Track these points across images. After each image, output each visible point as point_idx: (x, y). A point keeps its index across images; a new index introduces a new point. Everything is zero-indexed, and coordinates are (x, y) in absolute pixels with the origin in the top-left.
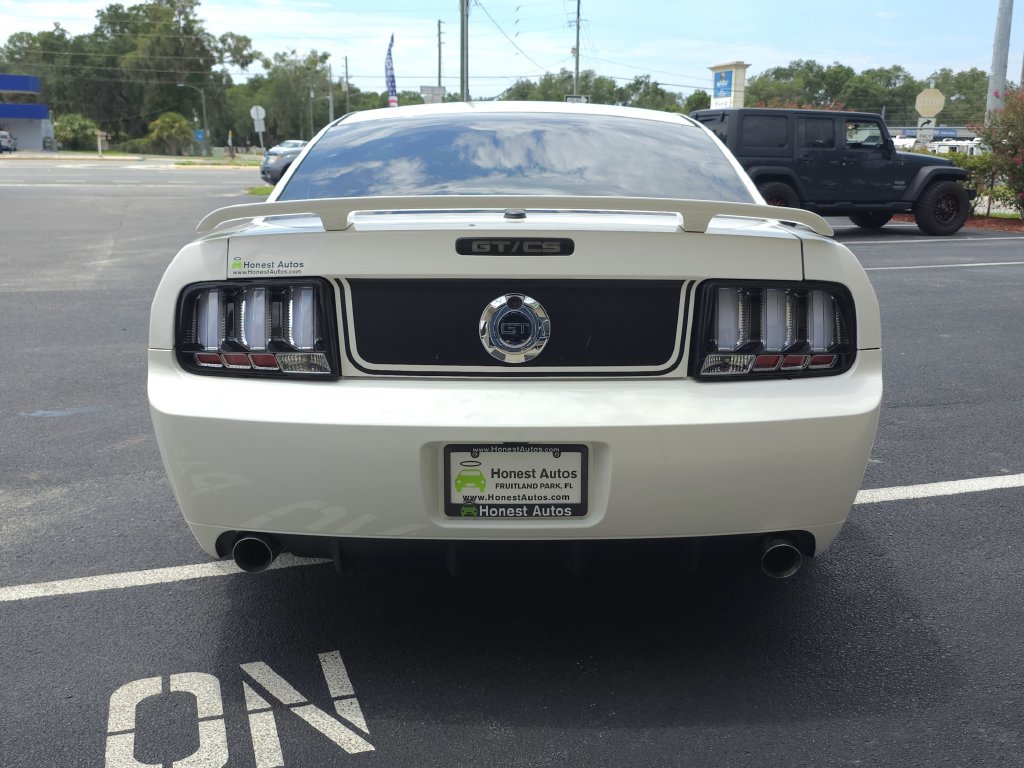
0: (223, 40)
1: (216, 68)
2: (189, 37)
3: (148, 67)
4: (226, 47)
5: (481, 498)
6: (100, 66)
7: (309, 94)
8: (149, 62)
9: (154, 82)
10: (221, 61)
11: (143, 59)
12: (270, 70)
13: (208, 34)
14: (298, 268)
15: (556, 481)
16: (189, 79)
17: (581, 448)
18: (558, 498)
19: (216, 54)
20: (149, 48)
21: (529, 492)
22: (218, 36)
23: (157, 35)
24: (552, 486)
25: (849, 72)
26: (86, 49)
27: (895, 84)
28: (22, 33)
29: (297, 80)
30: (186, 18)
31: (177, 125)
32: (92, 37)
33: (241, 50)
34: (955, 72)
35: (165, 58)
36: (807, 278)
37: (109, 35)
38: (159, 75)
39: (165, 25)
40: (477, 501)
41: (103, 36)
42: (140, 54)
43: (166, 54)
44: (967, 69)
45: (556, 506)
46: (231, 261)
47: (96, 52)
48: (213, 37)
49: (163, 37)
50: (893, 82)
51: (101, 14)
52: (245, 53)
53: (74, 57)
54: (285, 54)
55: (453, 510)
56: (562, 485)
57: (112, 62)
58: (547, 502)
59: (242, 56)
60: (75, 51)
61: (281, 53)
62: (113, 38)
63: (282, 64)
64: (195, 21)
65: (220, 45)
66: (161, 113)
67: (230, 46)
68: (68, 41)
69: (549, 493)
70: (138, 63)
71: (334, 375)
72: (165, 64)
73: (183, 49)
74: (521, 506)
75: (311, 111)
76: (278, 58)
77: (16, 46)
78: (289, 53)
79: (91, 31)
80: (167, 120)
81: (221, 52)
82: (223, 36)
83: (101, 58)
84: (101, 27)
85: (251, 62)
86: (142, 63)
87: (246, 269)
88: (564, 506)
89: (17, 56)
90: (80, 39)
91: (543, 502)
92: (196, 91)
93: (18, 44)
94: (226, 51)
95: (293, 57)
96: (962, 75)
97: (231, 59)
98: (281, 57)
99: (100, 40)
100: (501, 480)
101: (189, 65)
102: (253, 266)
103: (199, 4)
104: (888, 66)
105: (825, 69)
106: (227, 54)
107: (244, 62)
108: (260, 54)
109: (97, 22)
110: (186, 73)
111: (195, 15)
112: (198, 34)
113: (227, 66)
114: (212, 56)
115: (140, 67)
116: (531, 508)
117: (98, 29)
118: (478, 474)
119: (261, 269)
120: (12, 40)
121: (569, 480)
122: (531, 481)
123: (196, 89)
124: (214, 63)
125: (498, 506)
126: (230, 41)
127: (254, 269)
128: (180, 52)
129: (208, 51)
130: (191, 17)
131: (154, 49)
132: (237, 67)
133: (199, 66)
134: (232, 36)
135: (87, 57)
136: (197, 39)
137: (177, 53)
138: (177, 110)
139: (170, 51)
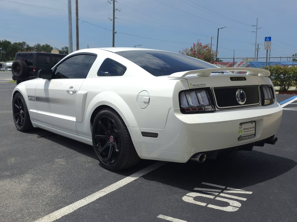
14: (205, 86)
17: (255, 122)
21: (249, 132)
25: (9, 43)
27: (24, 47)
34: (42, 45)
36: (269, 84)
40: (242, 136)
44: (45, 44)
46: (189, 85)
50: (23, 46)
55: (239, 139)
56: (252, 130)
71: (215, 110)
87: (194, 86)
88: (252, 135)
96: (43, 46)
100: (245, 131)
102: (195, 85)
104: (21, 42)
105: (1, 41)
116: (249, 136)
118: (241, 130)
119: (197, 86)
125: (245, 137)
127: (195, 86)
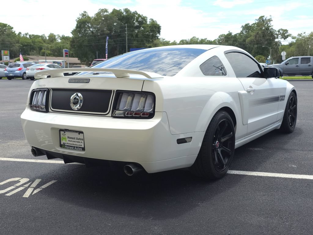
0: (279, 31)
1: (276, 40)
2: (268, 31)
3: (254, 41)
4: (279, 33)
5: (66, 143)
6: (241, 42)
7: (309, 47)
8: (255, 40)
9: (256, 46)
10: (277, 38)
11: (253, 39)
12: (296, 40)
13: (274, 30)
15: (79, 141)
16: (267, 44)
17: (82, 133)
18: (80, 145)
19: (276, 36)
20: (255, 36)
21: (74, 143)
22: (277, 30)
23: (258, 31)
24: (79, 142)
26: (237, 37)
28: (222, 34)
29: (305, 42)
30: (268, 25)
31: (261, 59)
32: (240, 34)
33: (285, 34)
35: (260, 38)
36: (143, 90)
37: (244, 33)
38: (257, 44)
39: (260, 28)
41: (243, 33)
42: (252, 38)
43: (260, 37)
45: (79, 147)
46: (38, 85)
47: (240, 38)
48: (276, 31)
49: (260, 32)
51: (243, 27)
52: (286, 35)
53: (234, 40)
54: (301, 34)
55: (61, 146)
56: (80, 142)
57: (245, 41)
58: (78, 146)
59: (284, 36)
60: (234, 38)
61: (300, 34)
62: (246, 34)
63: (301, 37)
64: (270, 26)
65: (278, 33)
66: (257, 55)
67: (281, 33)
68: (232, 36)
69: (78, 144)
70: (251, 41)
71: (47, 111)
72: (259, 40)
73: (265, 35)
74: (72, 146)
75: (309, 52)
76: (299, 35)
77: (220, 38)
78: (303, 33)
79: (239, 32)
80: (258, 57)
81: (278, 35)
82: (279, 30)
83: (242, 40)
84: (242, 31)
85: (288, 37)
86: (252, 40)
88: (80, 148)
89: (220, 41)
90: (236, 35)
91: (77, 146)
92: (268, 48)
93: (221, 38)
94: (279, 35)
95: (304, 35)
97: (281, 37)
98: (300, 35)
99: (242, 34)
100: (69, 139)
101: (267, 40)
103: (272, 21)
106: (279, 36)
107: (285, 37)
108: (291, 35)
109: (241, 29)
110: (266, 42)
111: (270, 24)
112: (271, 30)
113: (279, 39)
114: (275, 36)
115: (252, 42)
116: (74, 147)
117: (241, 31)
118: (65, 137)
120: (219, 37)
121: (82, 141)
122: (74, 140)
123: (268, 47)
124: (275, 38)
125: (68, 146)
126: (281, 31)
128: (264, 36)
129: (274, 35)
130: (269, 25)
131: (256, 36)
132: (283, 39)
133: (270, 40)
134: (282, 30)
135: (237, 40)
136: (270, 32)
137: (263, 37)
138: (261, 54)
139: (262, 36)
